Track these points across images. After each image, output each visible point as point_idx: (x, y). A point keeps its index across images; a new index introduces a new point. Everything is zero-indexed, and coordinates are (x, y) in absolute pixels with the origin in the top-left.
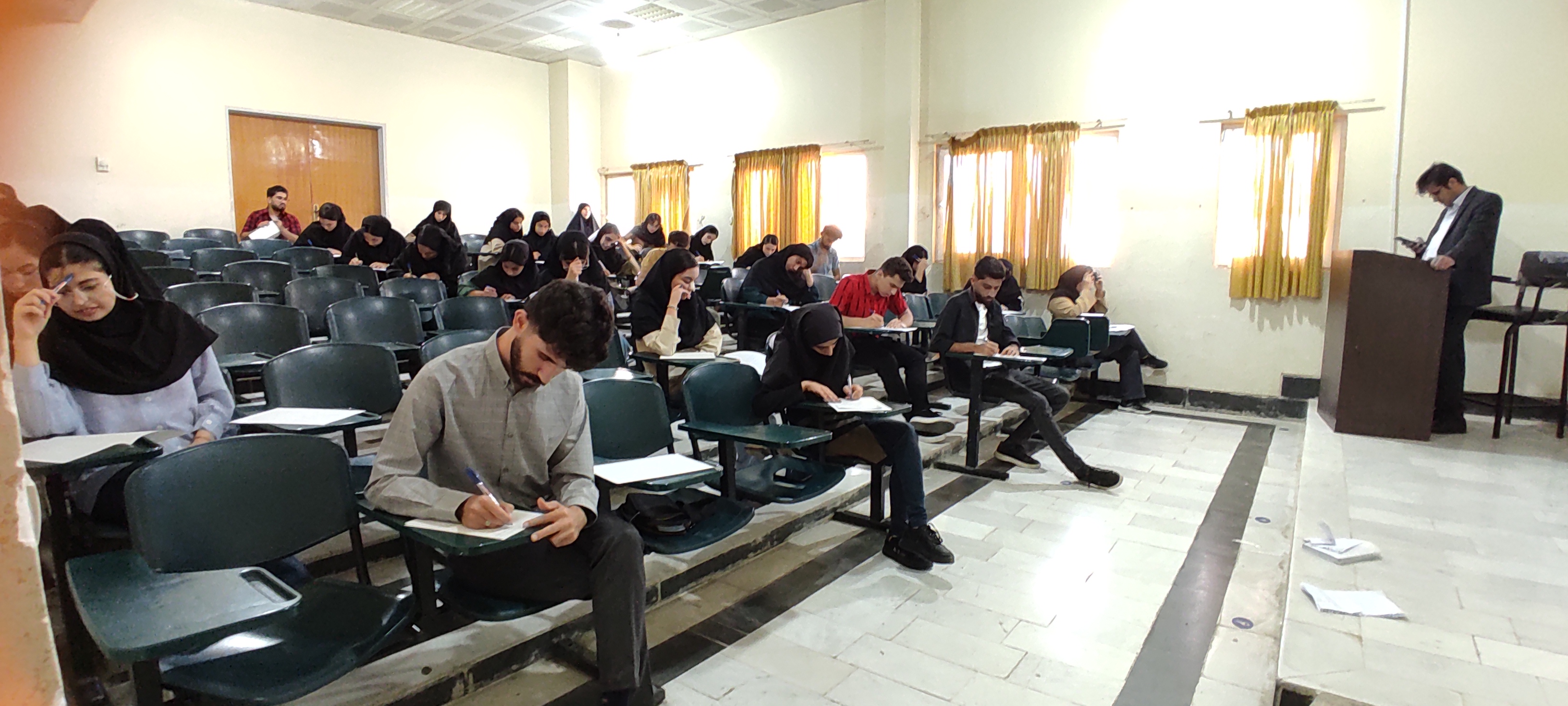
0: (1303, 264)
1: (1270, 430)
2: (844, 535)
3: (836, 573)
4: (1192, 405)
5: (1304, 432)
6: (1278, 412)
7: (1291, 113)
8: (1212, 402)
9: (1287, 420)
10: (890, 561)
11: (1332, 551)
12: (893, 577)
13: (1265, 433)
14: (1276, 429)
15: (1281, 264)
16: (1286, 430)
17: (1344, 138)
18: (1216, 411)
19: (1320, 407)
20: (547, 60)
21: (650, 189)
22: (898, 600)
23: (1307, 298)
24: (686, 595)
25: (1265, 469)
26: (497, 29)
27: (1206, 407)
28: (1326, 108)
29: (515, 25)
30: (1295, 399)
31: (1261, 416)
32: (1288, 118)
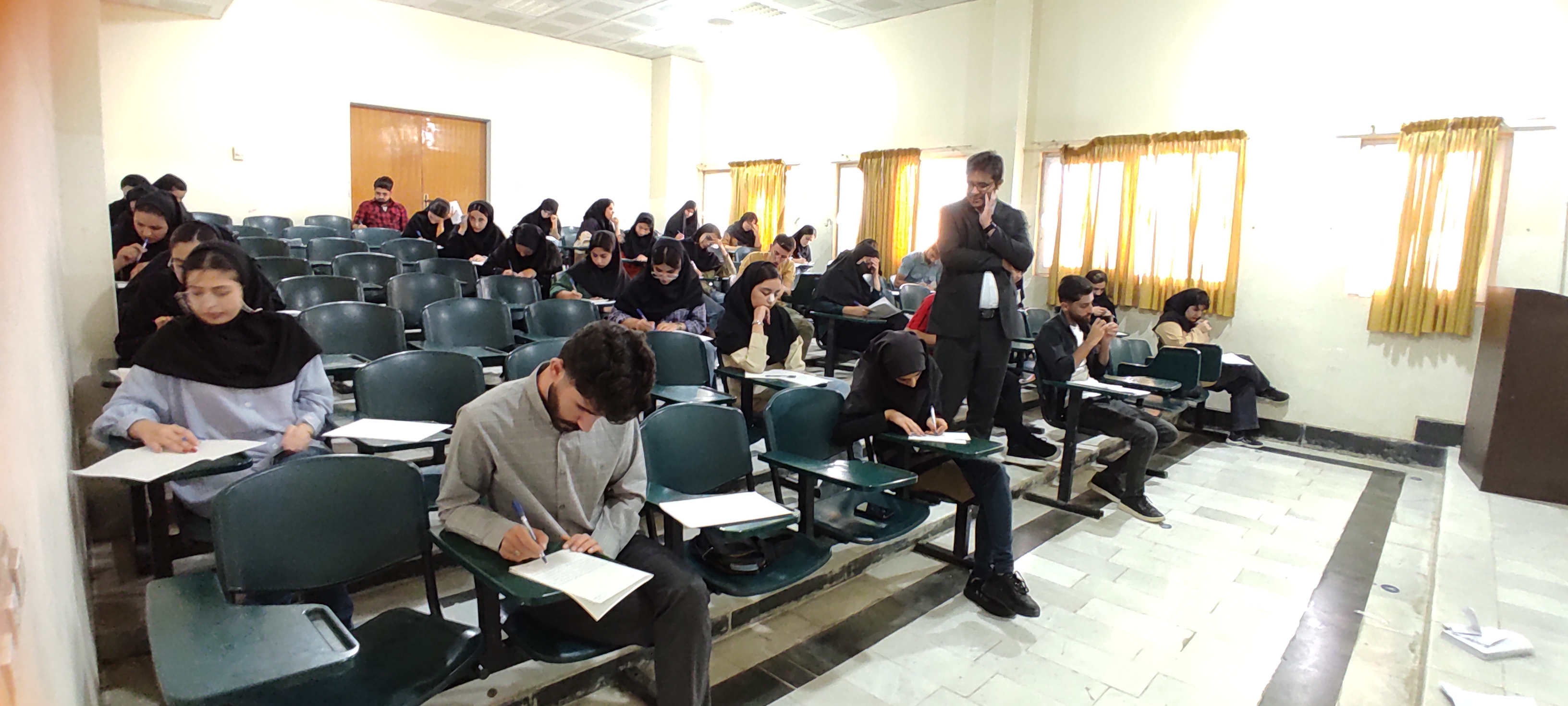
0: (1452, 297)
1: (1399, 479)
2: (925, 570)
3: (914, 615)
4: (1309, 443)
5: (1442, 485)
6: (1409, 459)
7: (1449, 129)
8: (1332, 442)
9: (1420, 468)
10: (971, 605)
11: (1478, 643)
12: (973, 622)
13: (1393, 482)
14: (1407, 478)
15: (1424, 296)
16: (1420, 479)
17: (1508, 158)
18: (1335, 452)
19: (1463, 458)
20: (651, 56)
21: (746, 186)
22: (977, 651)
23: (1453, 335)
24: (757, 626)
25: (1393, 526)
26: (602, 26)
27: (1325, 446)
28: (1489, 124)
29: (621, 22)
30: (1430, 446)
31: (1389, 461)
32: (1445, 136)
